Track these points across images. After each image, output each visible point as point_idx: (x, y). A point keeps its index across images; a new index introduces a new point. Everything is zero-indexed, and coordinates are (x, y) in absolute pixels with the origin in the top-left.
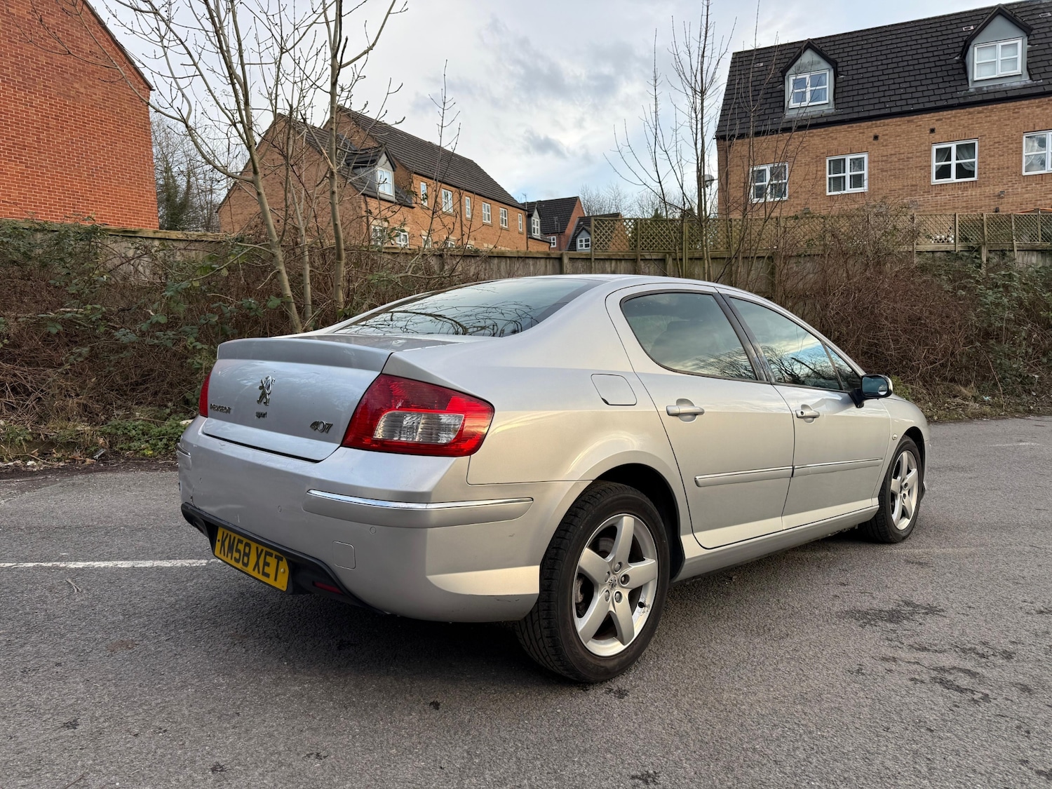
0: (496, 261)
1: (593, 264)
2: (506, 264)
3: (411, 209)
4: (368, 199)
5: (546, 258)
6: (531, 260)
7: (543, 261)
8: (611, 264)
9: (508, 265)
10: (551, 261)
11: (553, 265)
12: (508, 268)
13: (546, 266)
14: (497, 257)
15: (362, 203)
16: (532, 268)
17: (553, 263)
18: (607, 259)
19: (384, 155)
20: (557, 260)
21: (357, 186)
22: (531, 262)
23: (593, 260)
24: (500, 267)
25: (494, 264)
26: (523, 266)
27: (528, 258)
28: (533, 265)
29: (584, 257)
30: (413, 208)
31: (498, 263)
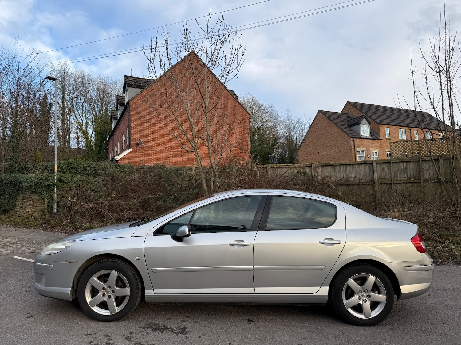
0: (338, 167)
1: (392, 165)
2: (343, 168)
3: (379, 141)
4: (355, 139)
5: (365, 164)
6: (357, 165)
7: (363, 165)
8: (403, 164)
9: (344, 169)
10: (368, 165)
11: (369, 167)
12: (345, 170)
13: (365, 168)
14: (339, 165)
15: (352, 141)
16: (357, 169)
17: (369, 166)
18: (401, 162)
19: (364, 119)
20: (371, 164)
21: (349, 134)
22: (357, 166)
23: (391, 163)
24: (340, 169)
25: (337, 168)
26: (353, 169)
27: (355, 164)
28: (358, 167)
29: (386, 162)
30: (381, 140)
31: (339, 168)
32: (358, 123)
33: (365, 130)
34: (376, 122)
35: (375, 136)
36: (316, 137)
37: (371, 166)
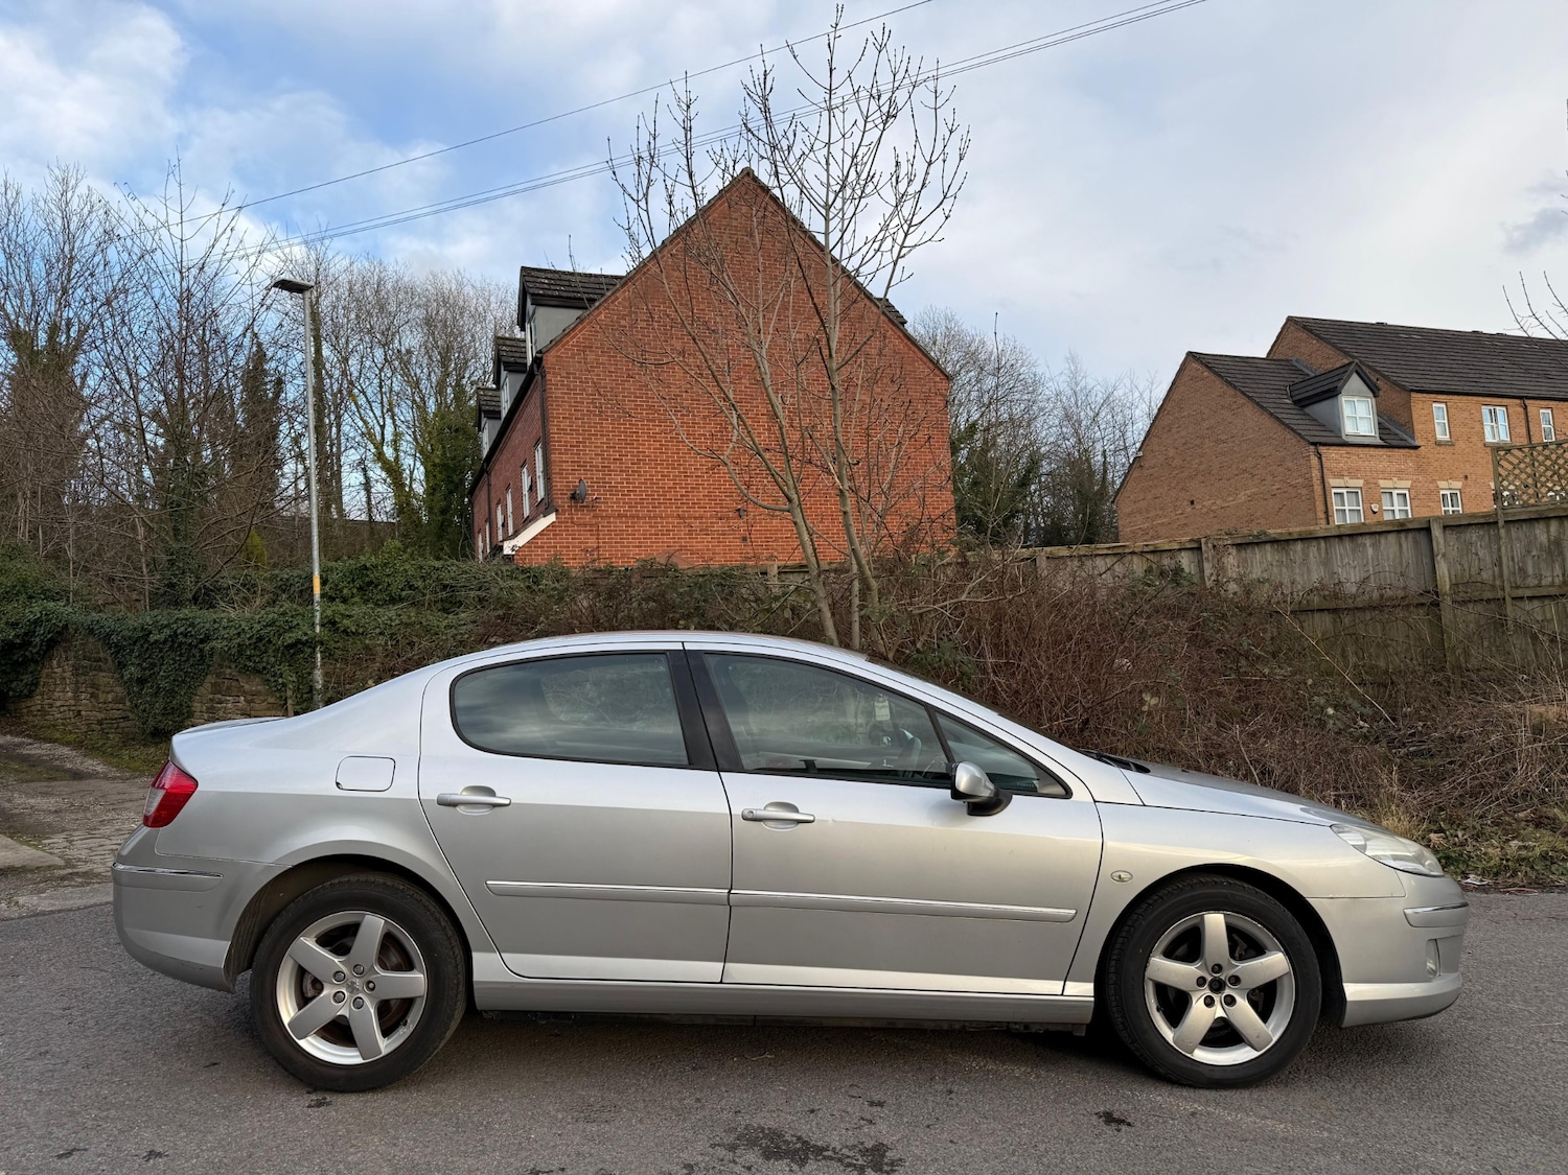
0: (1299, 546)
1: (1502, 532)
2: (1319, 549)
3: (1412, 451)
4: (1322, 450)
5: (1399, 532)
6: (1367, 537)
7: (1392, 538)
8: (1548, 527)
9: (1323, 551)
10: (1410, 535)
11: (1416, 542)
12: (1323, 555)
13: (1400, 545)
14: (1301, 539)
15: (1312, 457)
16: (1370, 551)
17: (1414, 538)
18: (1537, 520)
19: (1355, 376)
20: (1423, 533)
21: (1303, 433)
22: (1368, 541)
23: (1501, 523)
24: (1308, 555)
25: (1295, 551)
26: (1353, 551)
27: (1361, 534)
28: (1373, 545)
29: (1482, 521)
30: (1417, 447)
31: (1303, 549)
32: (1332, 393)
33: (1357, 414)
34: (1399, 385)
35: (1395, 434)
36: (1182, 449)
37: (1422, 537)
